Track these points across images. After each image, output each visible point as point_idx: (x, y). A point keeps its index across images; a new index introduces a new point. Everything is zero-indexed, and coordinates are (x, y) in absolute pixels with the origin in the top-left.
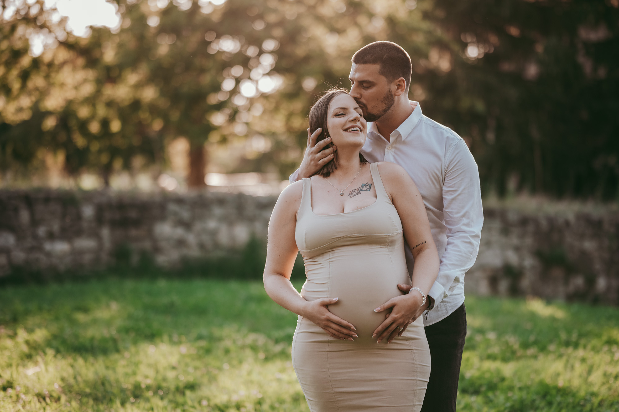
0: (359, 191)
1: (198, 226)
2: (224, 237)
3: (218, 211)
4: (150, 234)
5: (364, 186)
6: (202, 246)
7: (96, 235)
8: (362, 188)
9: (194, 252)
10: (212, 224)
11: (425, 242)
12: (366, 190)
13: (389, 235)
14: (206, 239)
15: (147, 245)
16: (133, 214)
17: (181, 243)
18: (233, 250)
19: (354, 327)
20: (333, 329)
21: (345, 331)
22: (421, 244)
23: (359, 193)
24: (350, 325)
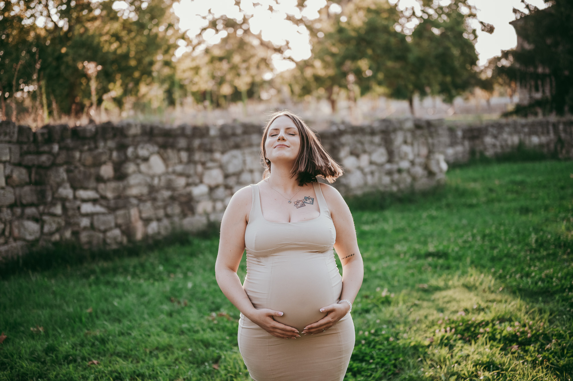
0: (304, 203)
1: (500, 137)
2: (509, 142)
3: (507, 129)
4: (483, 142)
5: (307, 199)
6: (502, 147)
7: (463, 144)
8: (305, 201)
9: (499, 150)
10: (505, 136)
11: (354, 254)
12: (309, 203)
13: (327, 246)
14: (503, 143)
15: (481, 148)
16: (476, 133)
17: (494, 146)
18: (513, 147)
19: (297, 330)
20: (278, 333)
21: (289, 334)
22: (350, 256)
23: (303, 205)
24: (294, 329)
